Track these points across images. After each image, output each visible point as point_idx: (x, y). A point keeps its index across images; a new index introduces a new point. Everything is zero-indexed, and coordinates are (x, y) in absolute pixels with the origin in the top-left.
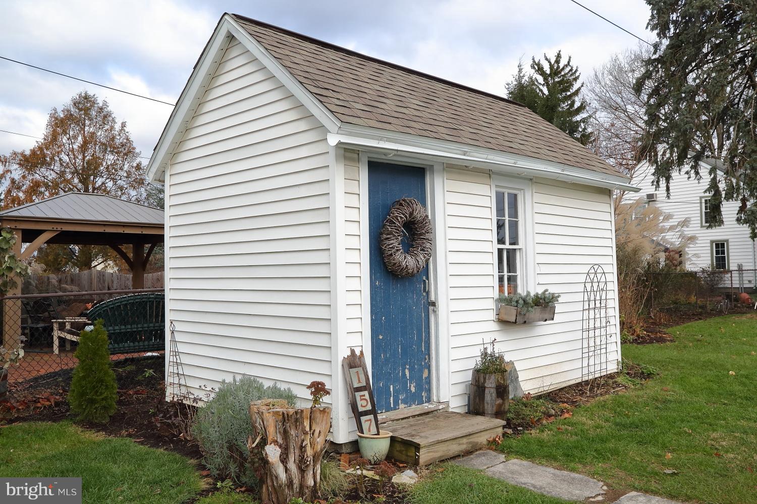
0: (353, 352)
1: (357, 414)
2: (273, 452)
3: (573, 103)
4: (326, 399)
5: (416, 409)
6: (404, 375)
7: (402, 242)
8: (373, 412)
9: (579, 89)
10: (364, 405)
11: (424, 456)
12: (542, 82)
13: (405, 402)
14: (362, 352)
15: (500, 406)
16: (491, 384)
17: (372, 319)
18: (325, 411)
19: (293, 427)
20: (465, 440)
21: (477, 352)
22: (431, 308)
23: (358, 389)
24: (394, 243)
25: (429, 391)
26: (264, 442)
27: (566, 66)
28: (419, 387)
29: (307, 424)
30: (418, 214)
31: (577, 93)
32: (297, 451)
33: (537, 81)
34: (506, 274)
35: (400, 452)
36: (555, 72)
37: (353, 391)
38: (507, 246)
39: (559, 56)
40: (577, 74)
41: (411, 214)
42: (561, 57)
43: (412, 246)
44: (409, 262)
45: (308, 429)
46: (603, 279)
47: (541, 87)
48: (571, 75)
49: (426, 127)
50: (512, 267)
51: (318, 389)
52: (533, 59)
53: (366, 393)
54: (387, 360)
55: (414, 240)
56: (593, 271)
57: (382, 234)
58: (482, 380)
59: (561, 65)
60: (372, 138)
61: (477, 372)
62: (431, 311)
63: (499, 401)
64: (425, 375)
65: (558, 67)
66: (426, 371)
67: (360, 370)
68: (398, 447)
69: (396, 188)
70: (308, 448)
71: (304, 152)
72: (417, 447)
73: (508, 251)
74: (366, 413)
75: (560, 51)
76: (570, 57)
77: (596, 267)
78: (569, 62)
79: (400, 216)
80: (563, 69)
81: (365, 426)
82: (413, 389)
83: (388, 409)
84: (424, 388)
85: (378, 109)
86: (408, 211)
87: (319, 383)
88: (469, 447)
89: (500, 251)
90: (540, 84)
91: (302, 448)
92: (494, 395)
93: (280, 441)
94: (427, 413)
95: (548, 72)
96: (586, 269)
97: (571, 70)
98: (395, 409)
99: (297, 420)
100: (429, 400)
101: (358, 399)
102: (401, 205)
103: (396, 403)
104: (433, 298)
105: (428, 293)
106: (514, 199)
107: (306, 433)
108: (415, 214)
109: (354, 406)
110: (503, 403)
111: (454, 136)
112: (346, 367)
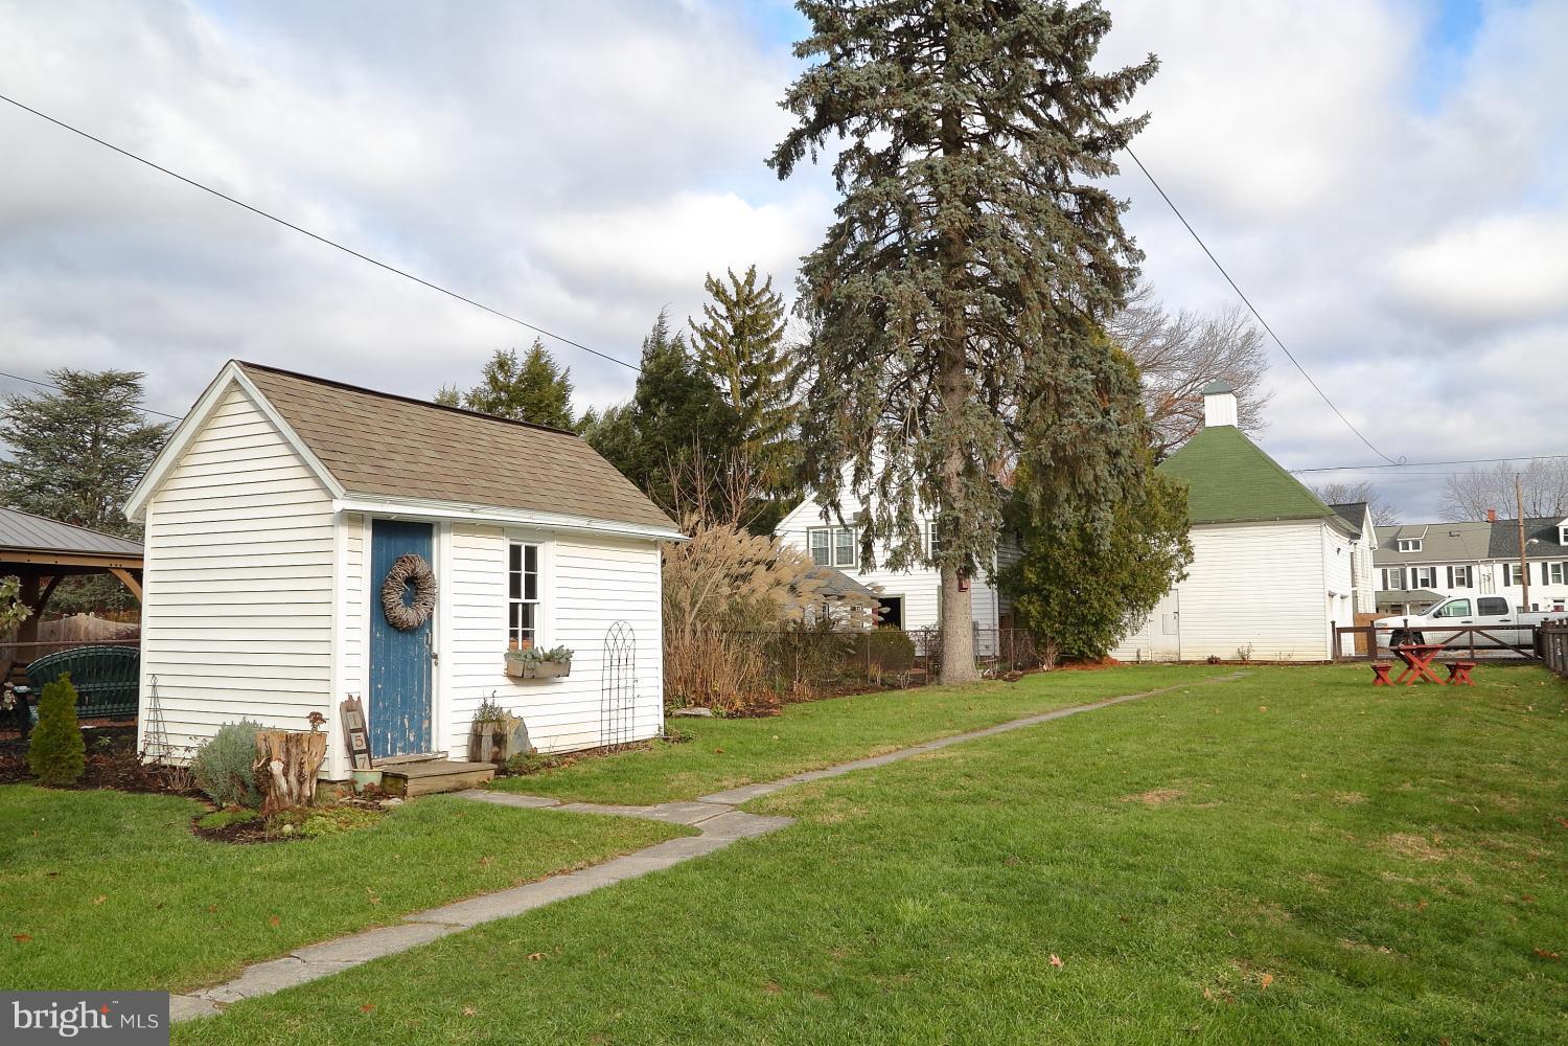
0: (350, 697)
1: (352, 753)
2: (276, 767)
3: (773, 351)
4: (322, 728)
5: (414, 756)
6: (403, 724)
7: (403, 597)
8: (367, 751)
9: (781, 329)
10: (359, 743)
11: (411, 787)
12: (725, 314)
13: (403, 750)
14: (359, 698)
15: (497, 753)
16: (487, 733)
17: (371, 669)
18: (323, 735)
19: (294, 747)
20: (453, 778)
21: (478, 704)
22: (433, 660)
23: (354, 731)
24: (394, 598)
25: (429, 741)
26: (269, 760)
27: (764, 291)
28: (419, 737)
29: (305, 745)
30: (421, 569)
31: (778, 336)
32: (297, 766)
33: (716, 312)
34: (520, 628)
35: (391, 786)
36: (746, 300)
37: (349, 732)
38: (523, 600)
39: (751, 275)
40: (781, 306)
41: (414, 570)
42: (755, 276)
43: (415, 600)
44: (409, 615)
45: (306, 749)
46: (630, 636)
47: (722, 322)
48: (771, 306)
49: (432, 486)
50: (528, 621)
51: (316, 718)
52: (709, 276)
53: (362, 734)
54: (386, 709)
55: (417, 594)
56: (616, 626)
57: (384, 588)
58: (480, 729)
59: (756, 289)
60: (376, 501)
61: (476, 722)
62: (433, 664)
63: (496, 749)
64: (425, 725)
65: (751, 291)
66: (427, 722)
67: (356, 713)
68: (389, 781)
69: (399, 545)
70: (306, 765)
71: (310, 509)
72: (406, 779)
73: (524, 604)
74: (361, 752)
75: (754, 266)
76: (770, 278)
77: (621, 623)
78: (768, 285)
79: (402, 572)
80: (759, 294)
81: (359, 763)
82: (412, 739)
83: (385, 755)
84: (424, 735)
85: (386, 470)
86: (409, 567)
87: (317, 713)
88: (458, 785)
89: (513, 607)
90: (722, 317)
91: (301, 764)
92: (491, 743)
93: (283, 759)
94: (426, 761)
95: (734, 298)
96: (608, 625)
97: (771, 299)
98: (392, 755)
99: (297, 741)
100: (429, 750)
101: (353, 740)
102: (404, 561)
103: (394, 750)
104: (435, 650)
105: (431, 646)
106: (531, 553)
107: (304, 753)
108: (417, 570)
109: (349, 746)
110: (500, 751)
111: (464, 495)
112: (344, 710)
